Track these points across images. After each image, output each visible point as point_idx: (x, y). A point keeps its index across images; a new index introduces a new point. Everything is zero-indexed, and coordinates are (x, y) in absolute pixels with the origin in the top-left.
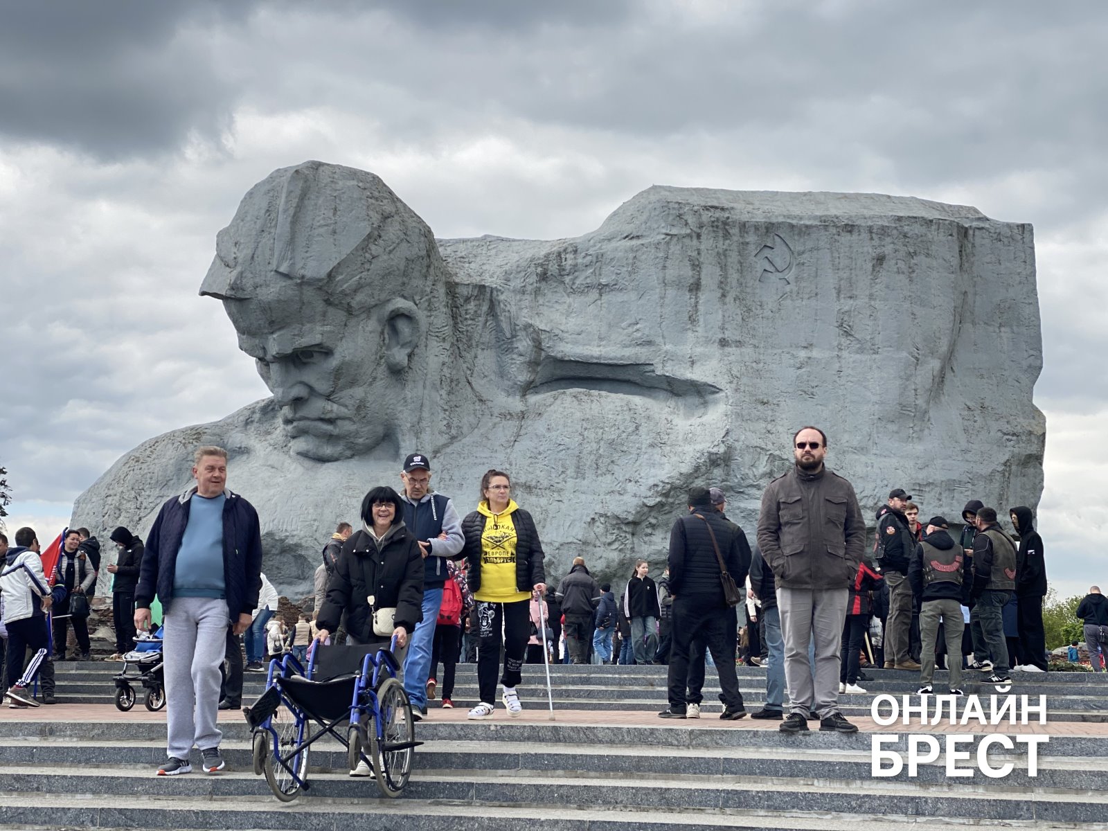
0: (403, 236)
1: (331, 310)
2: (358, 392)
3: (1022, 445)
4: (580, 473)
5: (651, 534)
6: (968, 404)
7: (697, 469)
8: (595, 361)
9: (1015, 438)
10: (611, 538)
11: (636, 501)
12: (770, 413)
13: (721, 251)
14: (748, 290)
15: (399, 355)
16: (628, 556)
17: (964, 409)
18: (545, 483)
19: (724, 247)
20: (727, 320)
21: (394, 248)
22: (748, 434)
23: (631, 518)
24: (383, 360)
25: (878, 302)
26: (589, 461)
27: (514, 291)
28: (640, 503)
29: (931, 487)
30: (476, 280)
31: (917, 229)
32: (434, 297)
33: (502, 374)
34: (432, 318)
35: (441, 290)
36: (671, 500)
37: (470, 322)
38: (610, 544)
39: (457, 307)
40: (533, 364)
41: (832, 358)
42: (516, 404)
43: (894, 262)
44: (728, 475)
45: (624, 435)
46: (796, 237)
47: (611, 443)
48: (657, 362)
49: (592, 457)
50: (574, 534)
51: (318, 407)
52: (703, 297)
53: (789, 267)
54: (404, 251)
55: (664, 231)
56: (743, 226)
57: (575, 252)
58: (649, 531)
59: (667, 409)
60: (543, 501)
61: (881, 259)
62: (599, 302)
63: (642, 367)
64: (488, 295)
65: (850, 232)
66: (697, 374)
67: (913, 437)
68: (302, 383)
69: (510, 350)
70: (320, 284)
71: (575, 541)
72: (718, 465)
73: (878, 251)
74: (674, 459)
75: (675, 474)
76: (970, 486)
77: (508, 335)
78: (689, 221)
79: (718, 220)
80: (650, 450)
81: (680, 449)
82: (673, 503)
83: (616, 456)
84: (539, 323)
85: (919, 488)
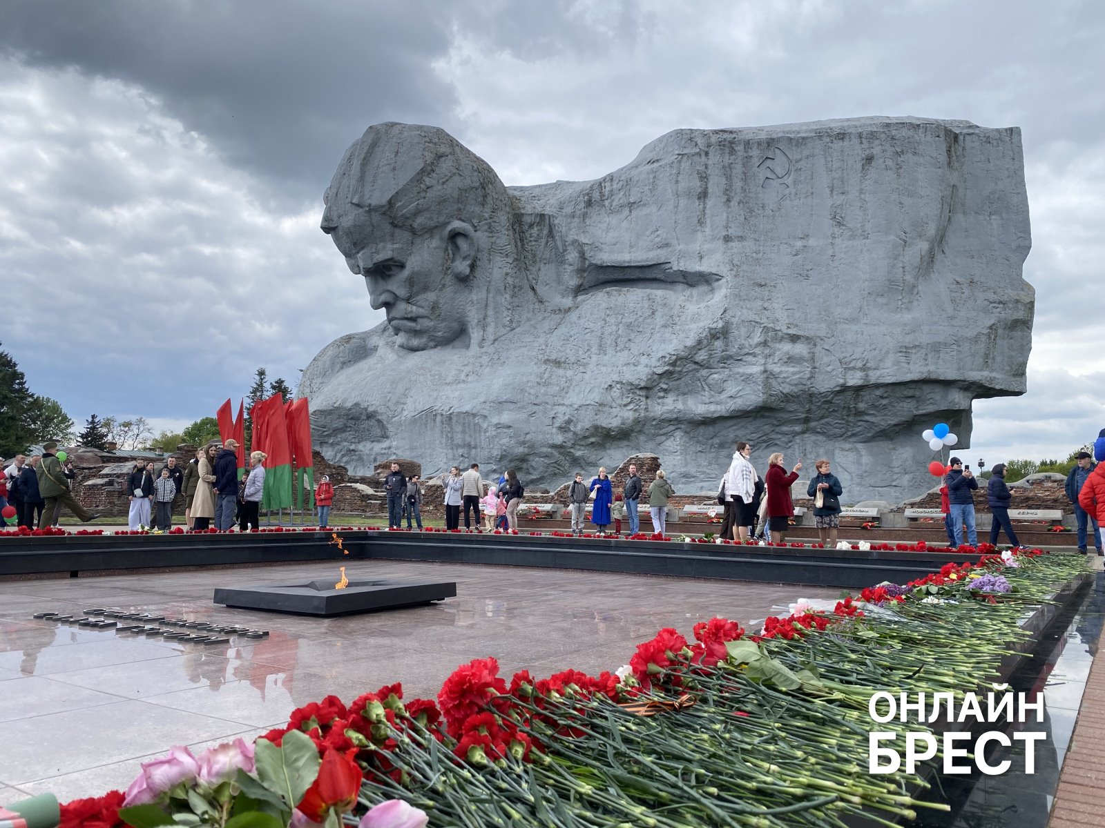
0: (455, 171)
1: (397, 231)
2: (431, 296)
3: (1007, 311)
4: (602, 349)
5: (663, 397)
6: (957, 280)
7: (699, 342)
8: (627, 265)
9: (1001, 305)
10: (626, 401)
11: (647, 370)
12: (767, 293)
13: (727, 165)
14: (751, 195)
15: (462, 267)
16: (642, 415)
17: (952, 283)
18: (573, 359)
19: (730, 161)
20: (730, 220)
21: (447, 180)
22: (745, 311)
23: (643, 384)
24: (450, 271)
25: (867, 195)
26: (609, 340)
27: (565, 216)
28: (651, 372)
29: (917, 349)
31: (904, 132)
32: (495, 222)
33: (559, 282)
34: (494, 238)
35: (503, 218)
36: (678, 369)
37: (533, 243)
38: (625, 405)
39: (523, 232)
40: (581, 271)
41: (826, 245)
43: (882, 160)
44: (727, 346)
45: (641, 319)
46: (794, 148)
47: (629, 325)
48: (673, 259)
49: (612, 336)
50: (592, 398)
51: (402, 308)
52: (710, 203)
53: (788, 173)
54: (457, 182)
55: (677, 152)
56: (748, 144)
57: (612, 180)
58: (662, 394)
59: (683, 298)
60: (569, 373)
61: (869, 159)
62: (629, 218)
63: (663, 266)
64: (547, 221)
65: (842, 139)
66: (704, 267)
67: (902, 308)
68: (388, 291)
69: (562, 262)
70: (384, 209)
71: (593, 403)
72: (718, 338)
73: (867, 152)
74: (682, 335)
75: (681, 347)
76: (955, 347)
77: (561, 251)
78: (698, 143)
79: (725, 140)
80: (662, 329)
81: (687, 327)
82: (681, 371)
83: (632, 336)
84: (583, 239)
85: (906, 351)
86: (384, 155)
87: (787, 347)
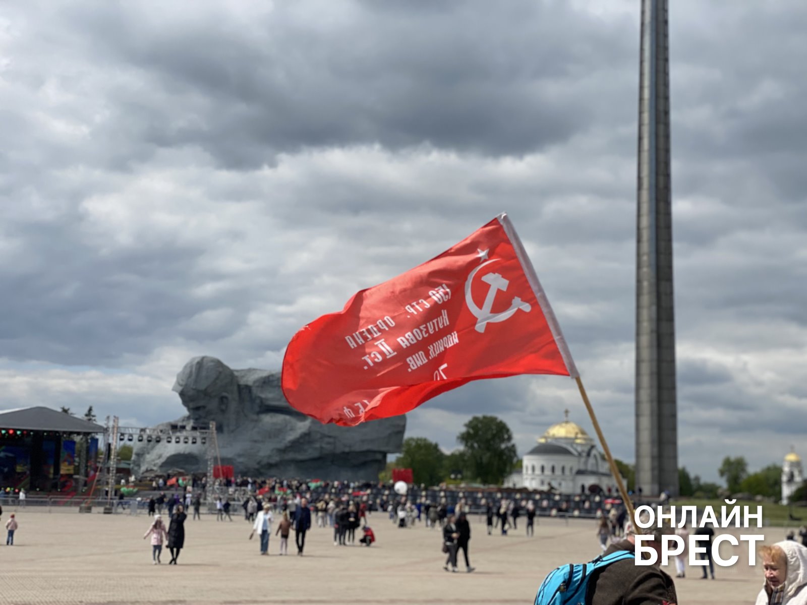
1: (206, 397)
4: (270, 437)
7: (301, 437)
8: (277, 406)
10: (277, 455)
15: (223, 407)
21: (223, 380)
22: (315, 428)
23: (283, 449)
26: (272, 434)
27: (256, 387)
28: (285, 445)
29: (366, 442)
30: (245, 383)
32: (234, 390)
33: (252, 409)
34: (233, 396)
35: (235, 388)
36: (294, 445)
37: (244, 395)
39: (240, 391)
40: (260, 407)
42: (255, 417)
44: (310, 438)
45: (283, 428)
47: (279, 430)
50: (267, 454)
54: (226, 380)
58: (289, 452)
59: (295, 420)
60: (260, 445)
63: (288, 408)
64: (249, 388)
69: (254, 403)
70: (203, 391)
72: (307, 435)
74: (295, 434)
75: (295, 438)
77: (254, 399)
80: (289, 431)
81: (297, 431)
83: (280, 433)
84: (263, 396)
85: (363, 441)
86: (204, 373)
87: (327, 440)
